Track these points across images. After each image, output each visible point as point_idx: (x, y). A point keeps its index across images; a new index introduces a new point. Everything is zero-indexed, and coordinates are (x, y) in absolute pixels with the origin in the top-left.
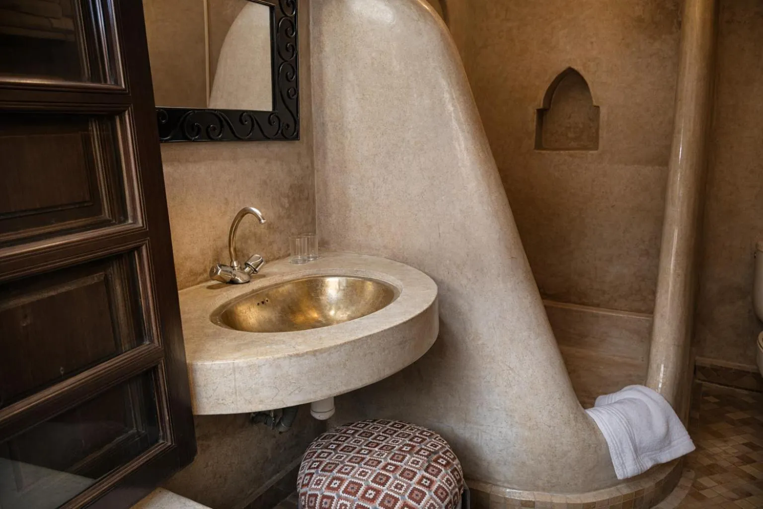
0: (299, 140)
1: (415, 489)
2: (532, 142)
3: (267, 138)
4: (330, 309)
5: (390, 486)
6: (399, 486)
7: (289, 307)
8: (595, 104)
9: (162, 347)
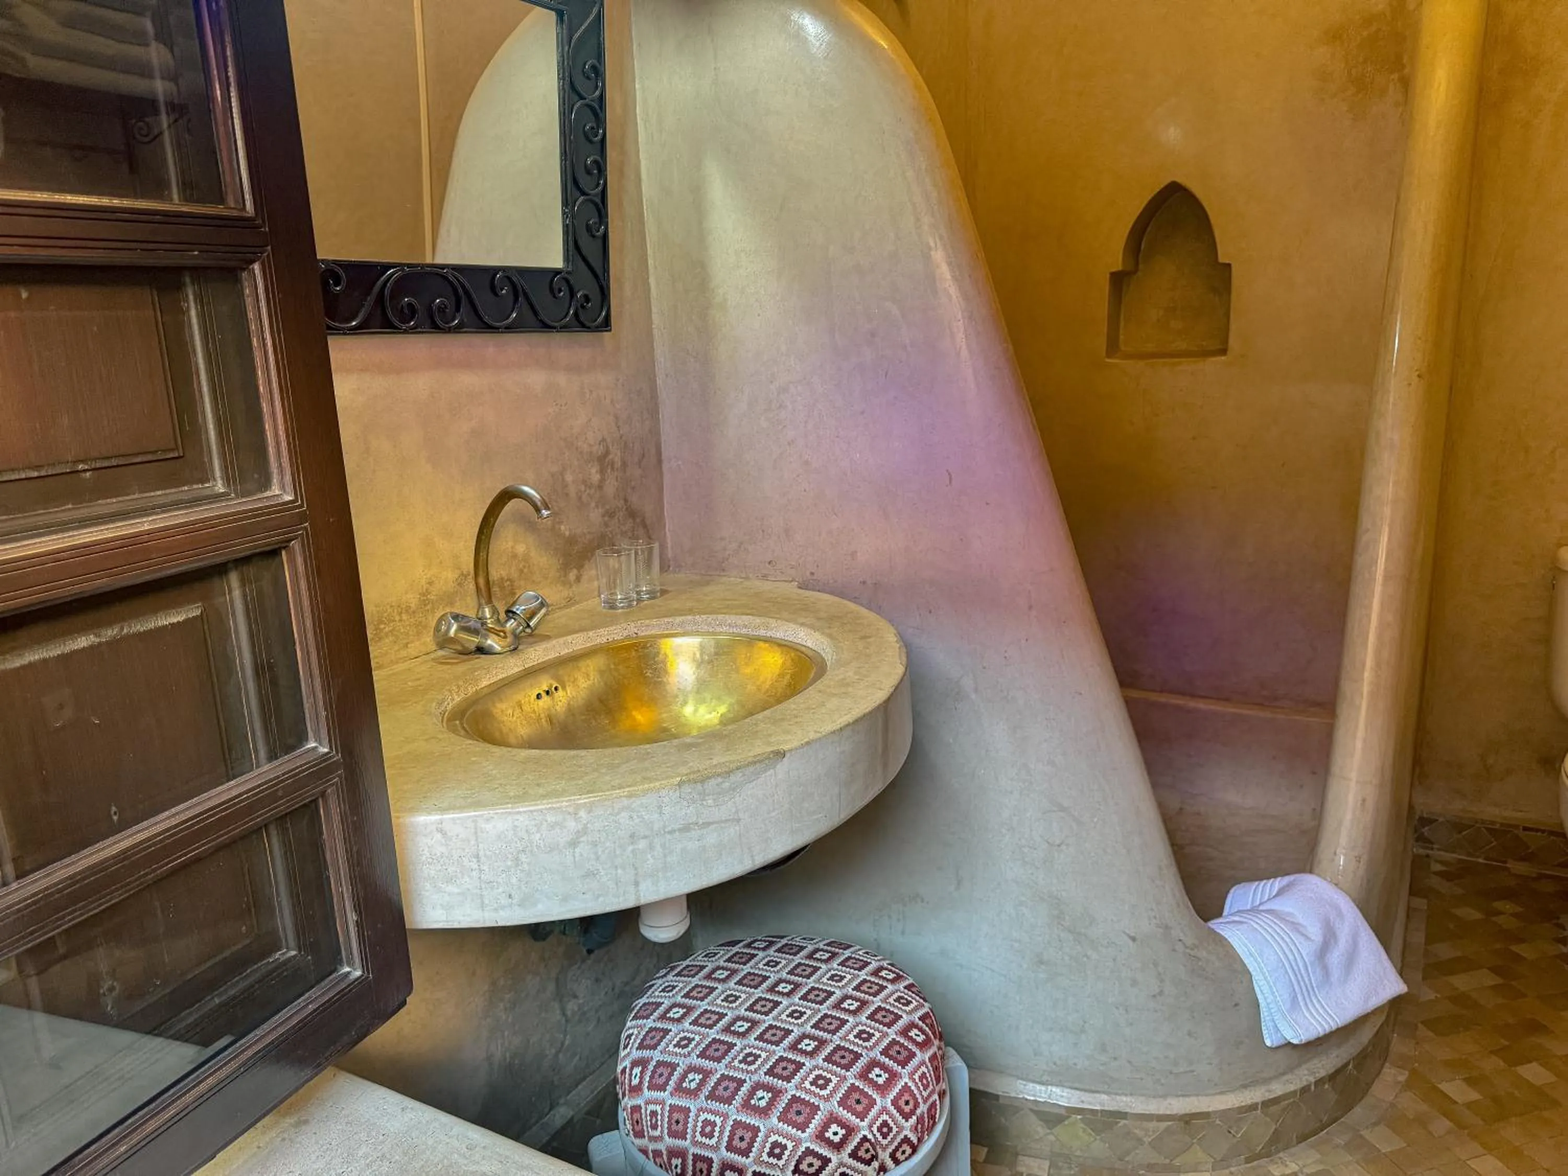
0: (610, 330)
1: (853, 1088)
2: (1102, 342)
3: (545, 327)
4: (685, 703)
5: (803, 1080)
6: (821, 1082)
7: (601, 701)
8: (1222, 259)
9: (337, 753)
